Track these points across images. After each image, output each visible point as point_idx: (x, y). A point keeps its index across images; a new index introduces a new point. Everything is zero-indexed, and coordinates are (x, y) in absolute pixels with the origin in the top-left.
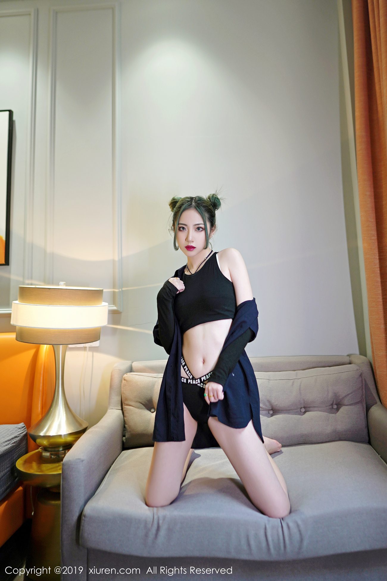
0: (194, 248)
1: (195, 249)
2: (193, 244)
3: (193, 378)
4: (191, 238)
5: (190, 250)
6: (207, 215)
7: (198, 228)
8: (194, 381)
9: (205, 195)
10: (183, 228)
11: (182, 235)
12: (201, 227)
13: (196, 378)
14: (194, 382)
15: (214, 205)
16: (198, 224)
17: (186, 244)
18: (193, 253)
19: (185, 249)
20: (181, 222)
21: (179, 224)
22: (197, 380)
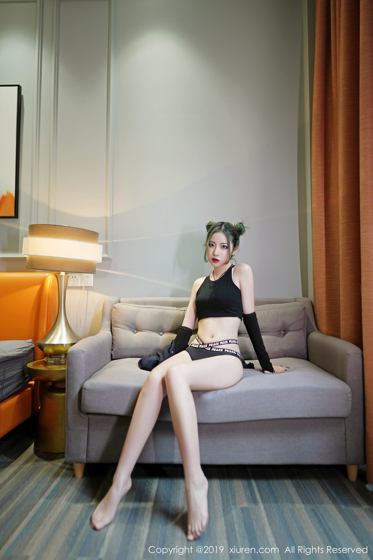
0: (218, 260)
1: (219, 262)
2: (218, 258)
3: (203, 344)
4: (217, 253)
5: (215, 263)
6: (231, 238)
7: (224, 246)
8: (203, 345)
9: (234, 223)
10: (212, 245)
11: (211, 250)
12: (225, 246)
13: (205, 343)
14: (203, 347)
15: (239, 231)
16: (224, 243)
17: (212, 257)
18: (217, 264)
19: (212, 260)
20: (211, 240)
21: (210, 242)
22: (205, 345)
